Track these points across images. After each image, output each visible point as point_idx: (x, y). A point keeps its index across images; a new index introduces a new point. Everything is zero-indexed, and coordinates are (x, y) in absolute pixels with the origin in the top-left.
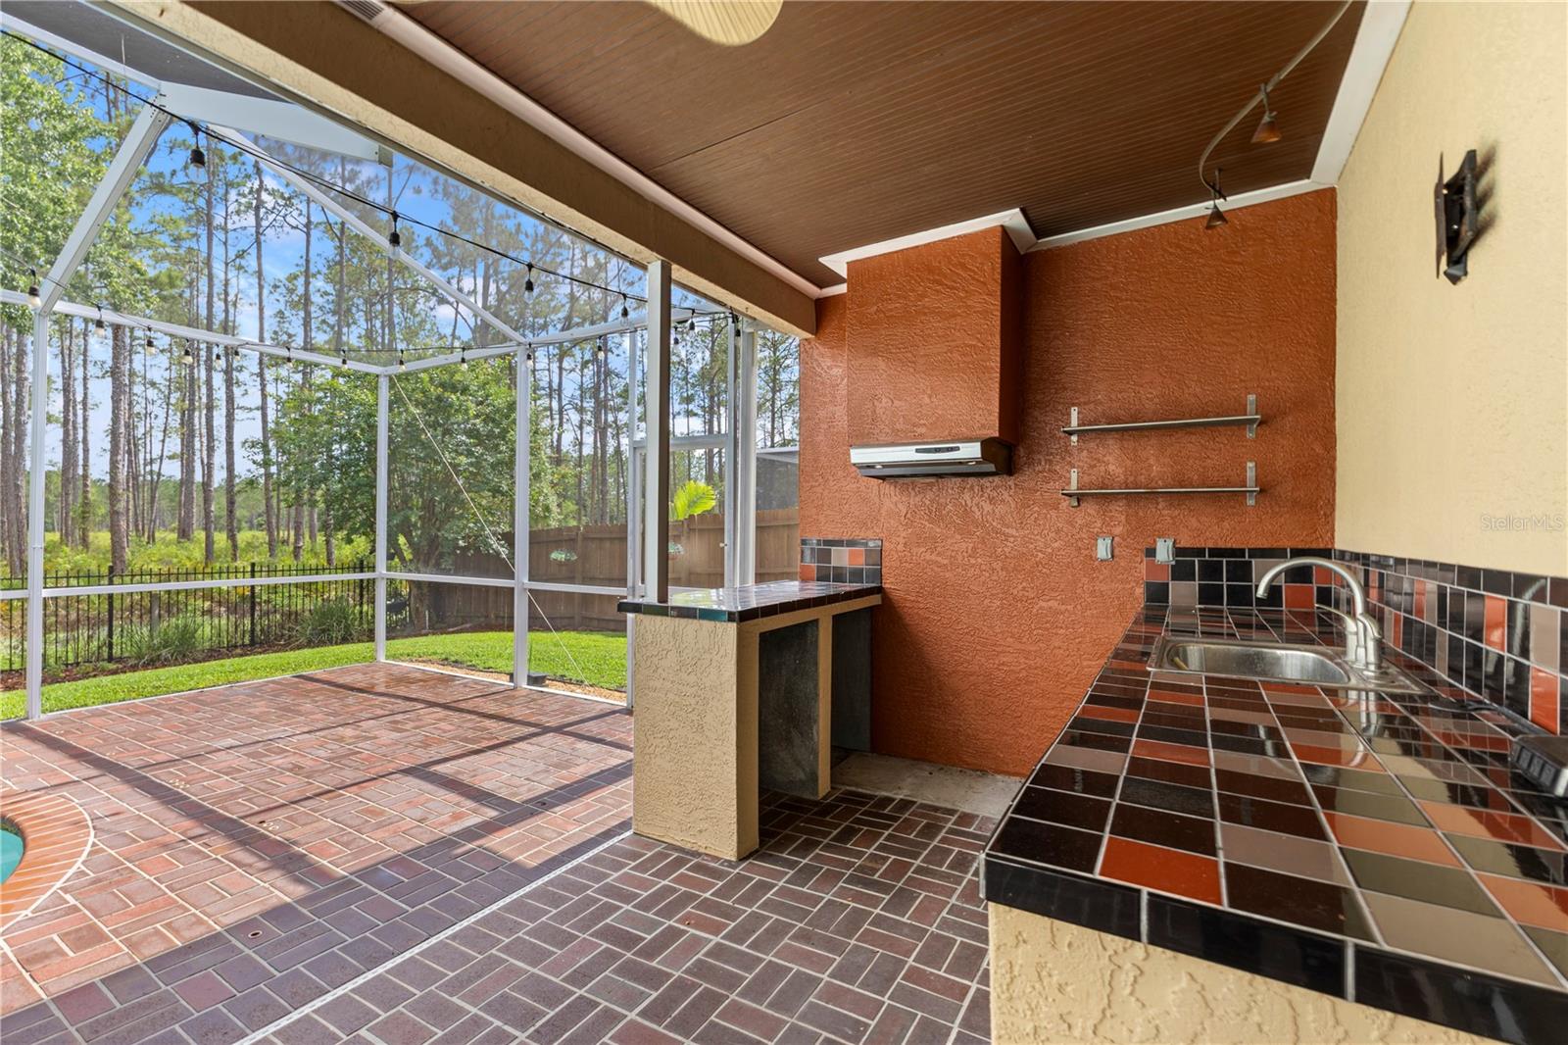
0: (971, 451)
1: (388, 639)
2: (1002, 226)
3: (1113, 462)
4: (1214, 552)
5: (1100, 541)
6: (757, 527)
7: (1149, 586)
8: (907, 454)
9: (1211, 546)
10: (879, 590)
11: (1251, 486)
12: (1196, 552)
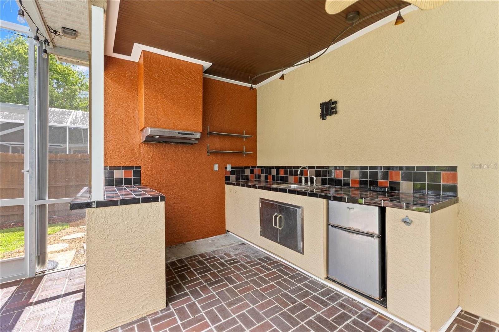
2: (203, 65)
3: (218, 143)
4: (239, 168)
5: (215, 165)
7: (226, 177)
9: (238, 166)
11: (244, 151)
12: (235, 168)
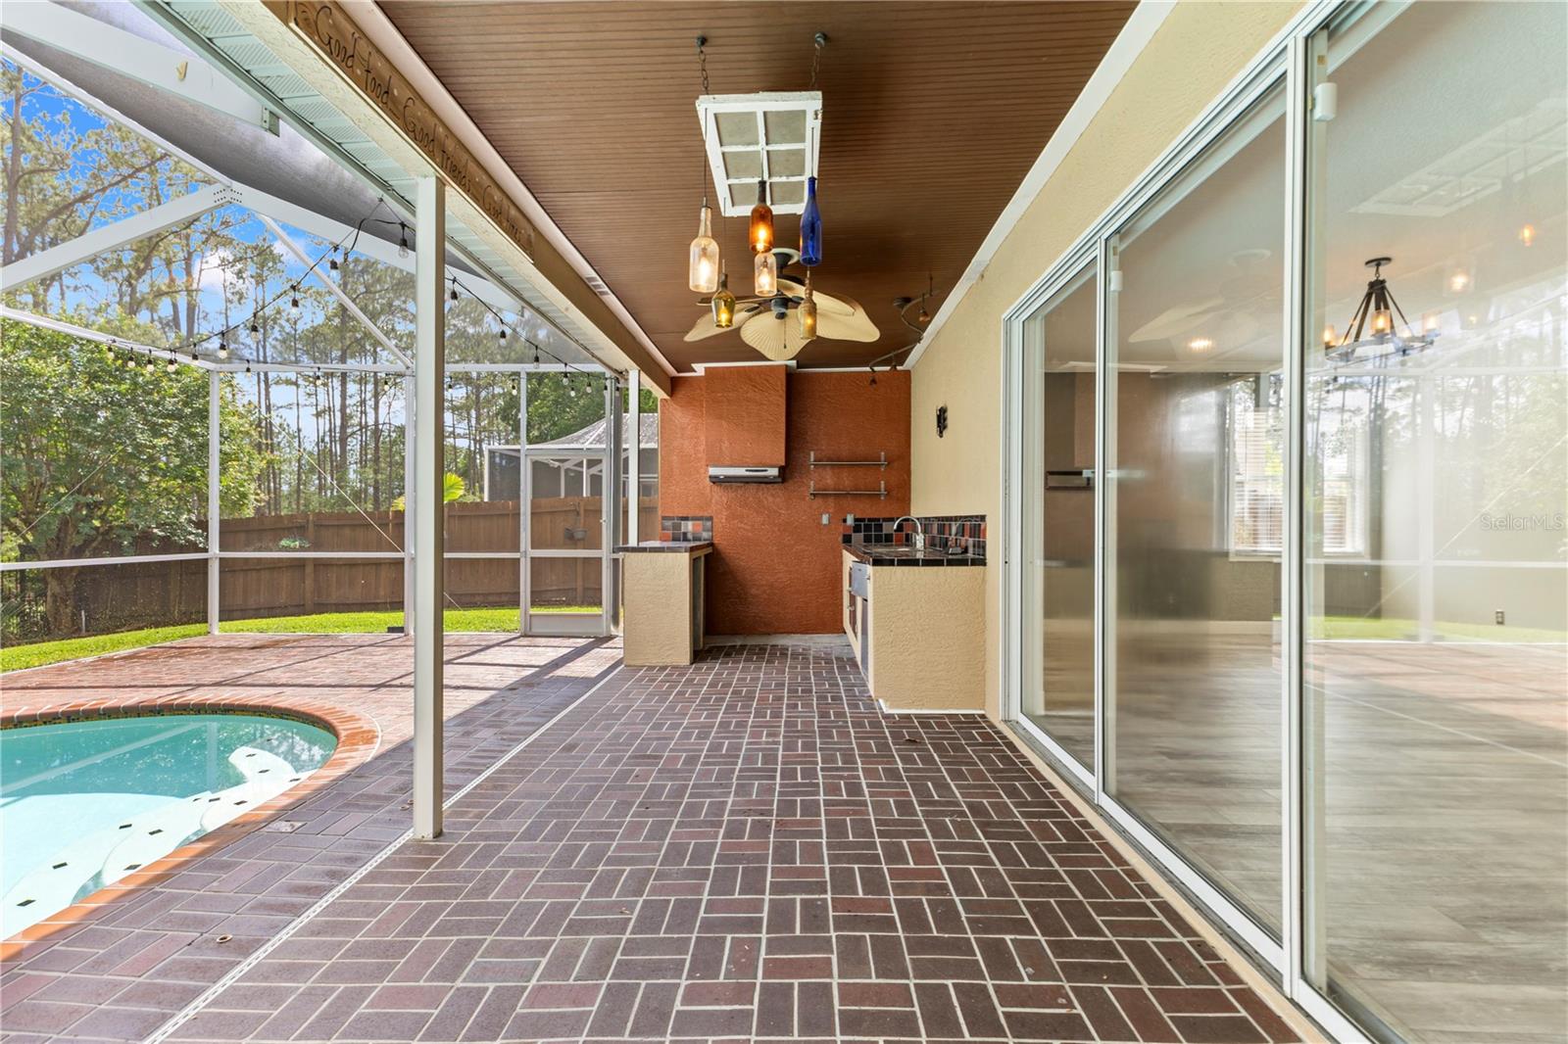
0: (774, 472)
1: (220, 620)
2: (785, 365)
3: (829, 479)
4: (869, 520)
5: (824, 516)
6: (532, 514)
7: (844, 536)
8: (741, 472)
9: (868, 517)
10: (712, 545)
11: (883, 491)
12: (863, 520)
